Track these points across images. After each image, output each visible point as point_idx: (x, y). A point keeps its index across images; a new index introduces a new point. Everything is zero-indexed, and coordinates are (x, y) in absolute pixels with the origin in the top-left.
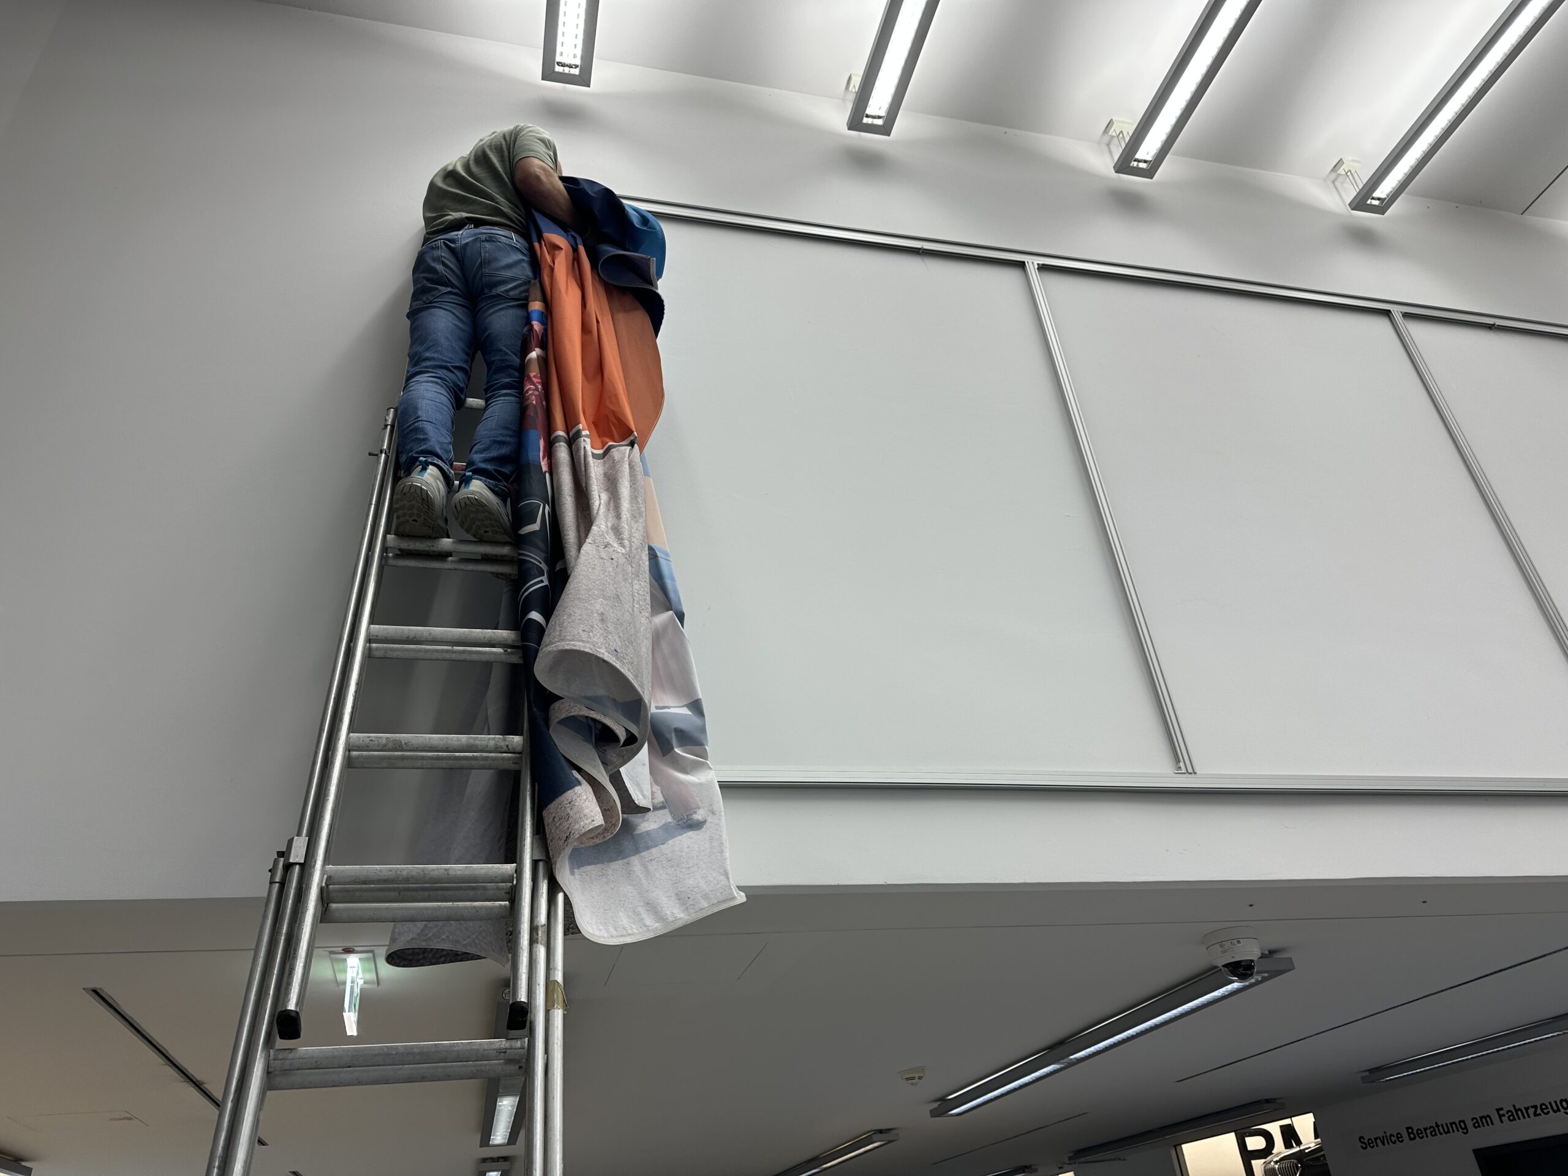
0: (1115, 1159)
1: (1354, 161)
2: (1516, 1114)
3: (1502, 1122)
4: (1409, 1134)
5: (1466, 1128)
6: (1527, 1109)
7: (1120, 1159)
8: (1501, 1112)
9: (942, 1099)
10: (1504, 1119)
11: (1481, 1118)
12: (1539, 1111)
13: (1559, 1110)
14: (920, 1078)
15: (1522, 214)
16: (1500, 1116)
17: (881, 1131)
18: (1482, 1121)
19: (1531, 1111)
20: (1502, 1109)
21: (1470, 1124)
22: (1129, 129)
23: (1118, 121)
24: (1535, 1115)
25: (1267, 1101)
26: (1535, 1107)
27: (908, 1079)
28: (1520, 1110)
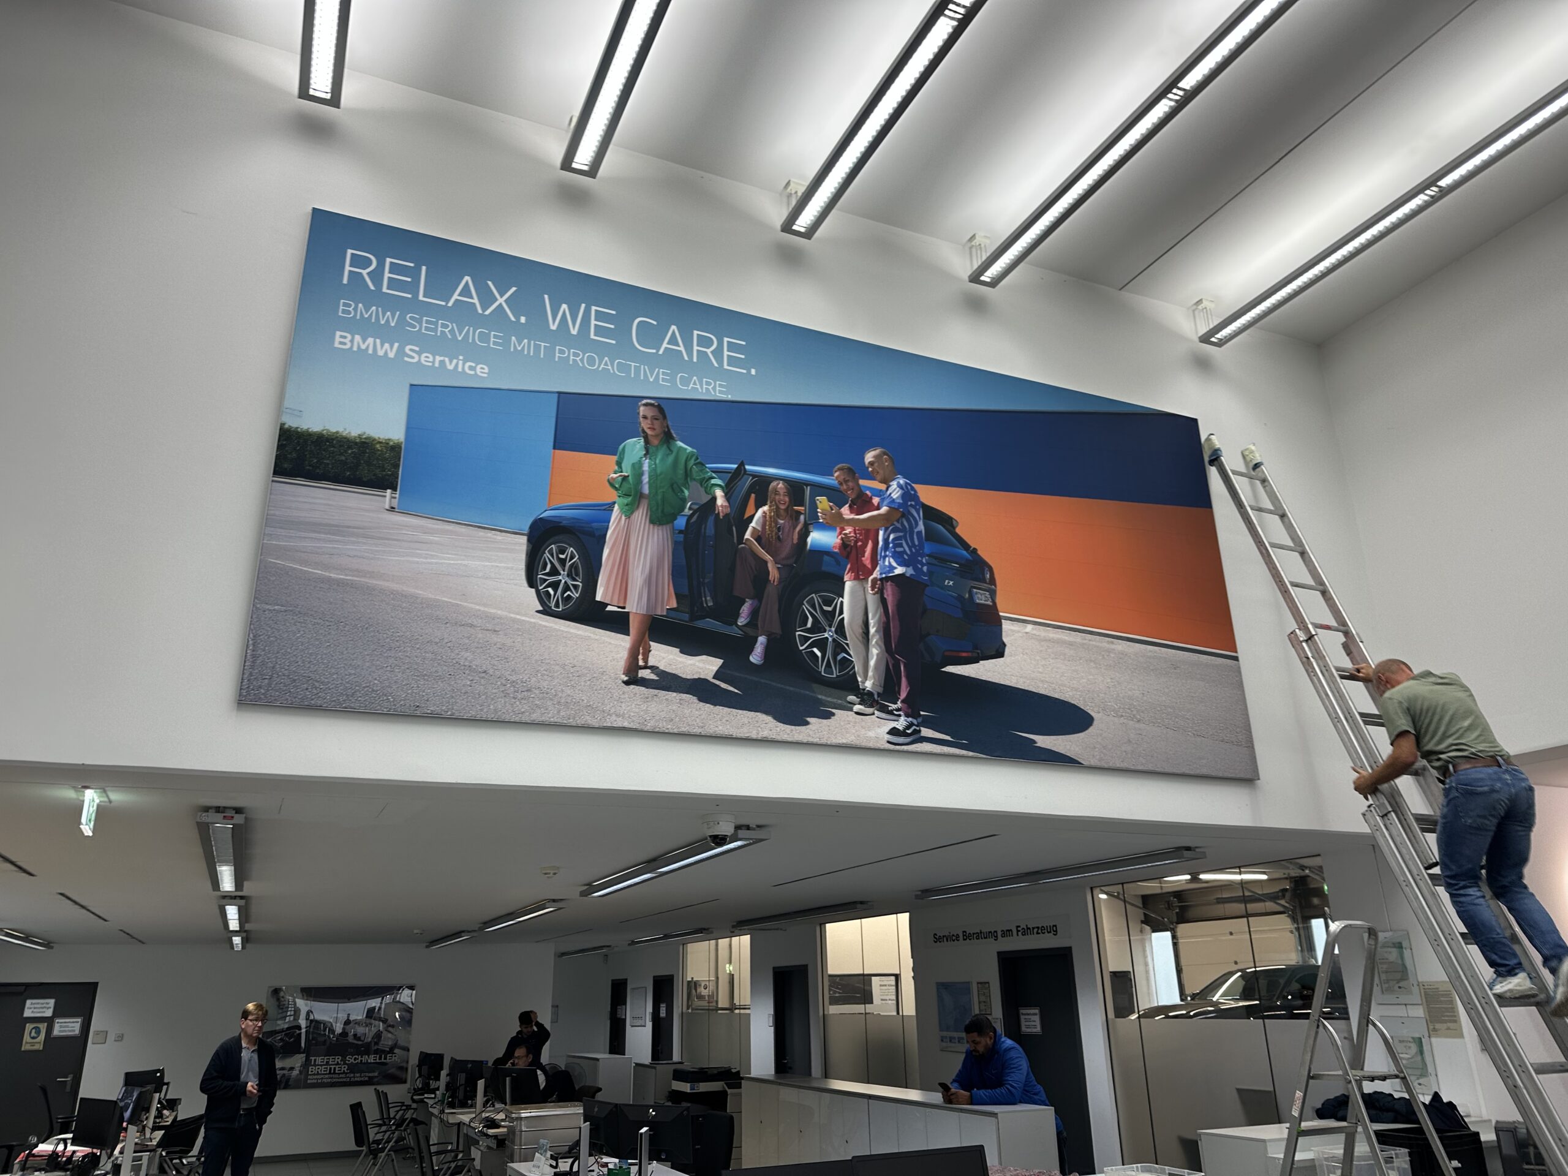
0: (777, 929)
1: (986, 237)
2: (1026, 931)
3: (1018, 935)
4: (964, 936)
5: (997, 937)
6: (1033, 928)
7: (781, 929)
8: (1019, 929)
9: (589, 884)
10: (1020, 933)
11: (1007, 930)
12: (1040, 931)
13: (1050, 932)
14: (555, 874)
15: (1120, 290)
16: (1018, 931)
17: (554, 901)
18: (1007, 933)
19: (1036, 930)
20: (1019, 927)
21: (999, 934)
22: (801, 190)
23: (794, 182)
24: (1038, 933)
25: (862, 903)
26: (1038, 928)
27: (546, 874)
28: (1029, 929)
